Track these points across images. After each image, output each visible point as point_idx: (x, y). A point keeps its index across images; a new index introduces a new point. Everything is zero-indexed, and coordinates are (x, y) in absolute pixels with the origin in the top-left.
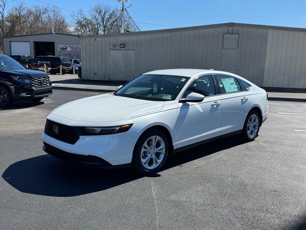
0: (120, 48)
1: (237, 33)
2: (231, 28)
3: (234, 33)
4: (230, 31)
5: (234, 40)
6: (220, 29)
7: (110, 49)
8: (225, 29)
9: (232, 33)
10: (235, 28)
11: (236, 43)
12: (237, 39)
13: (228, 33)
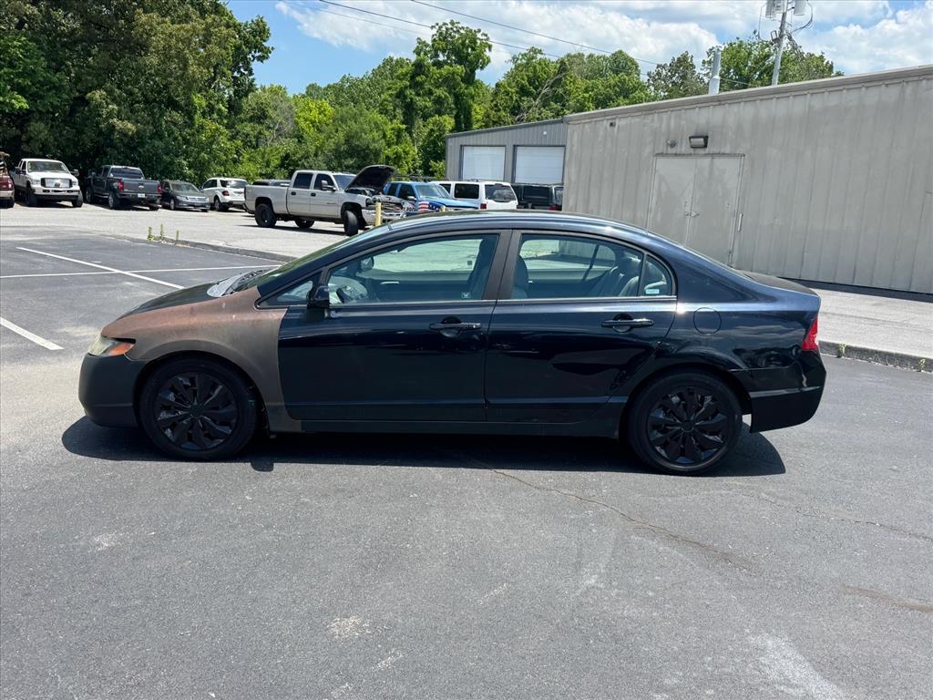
0: (692, 151)
7: (658, 155)
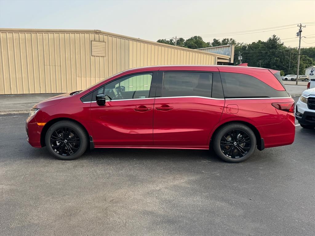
1: (104, 41)
2: (97, 36)
3: (100, 41)
4: (97, 39)
5: (102, 48)
6: (87, 35)
8: (92, 36)
9: (99, 41)
10: (101, 36)
11: (104, 51)
12: (104, 47)
13: (95, 40)
